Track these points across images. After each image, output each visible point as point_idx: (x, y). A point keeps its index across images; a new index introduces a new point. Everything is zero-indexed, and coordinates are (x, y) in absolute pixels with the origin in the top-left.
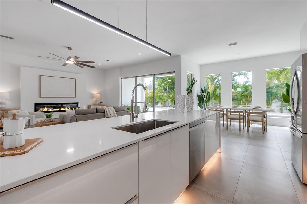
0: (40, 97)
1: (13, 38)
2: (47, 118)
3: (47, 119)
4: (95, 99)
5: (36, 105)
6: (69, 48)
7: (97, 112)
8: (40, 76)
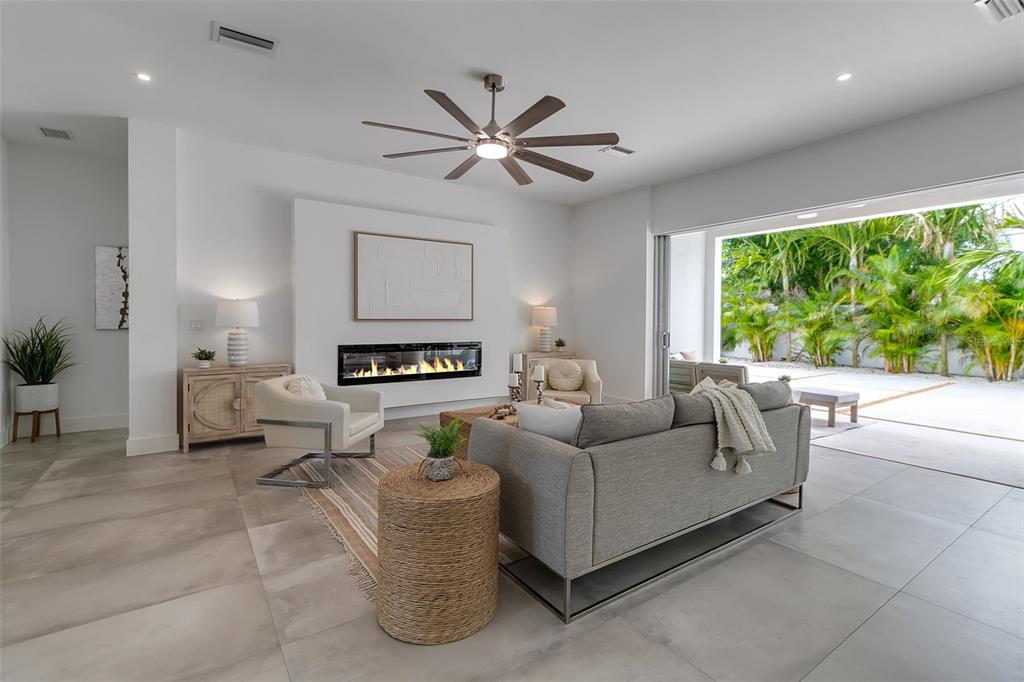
0: (355, 318)
1: (267, 44)
2: (435, 454)
3: (438, 461)
4: (538, 328)
5: (342, 349)
6: (491, 82)
7: (677, 423)
8: (355, 234)
